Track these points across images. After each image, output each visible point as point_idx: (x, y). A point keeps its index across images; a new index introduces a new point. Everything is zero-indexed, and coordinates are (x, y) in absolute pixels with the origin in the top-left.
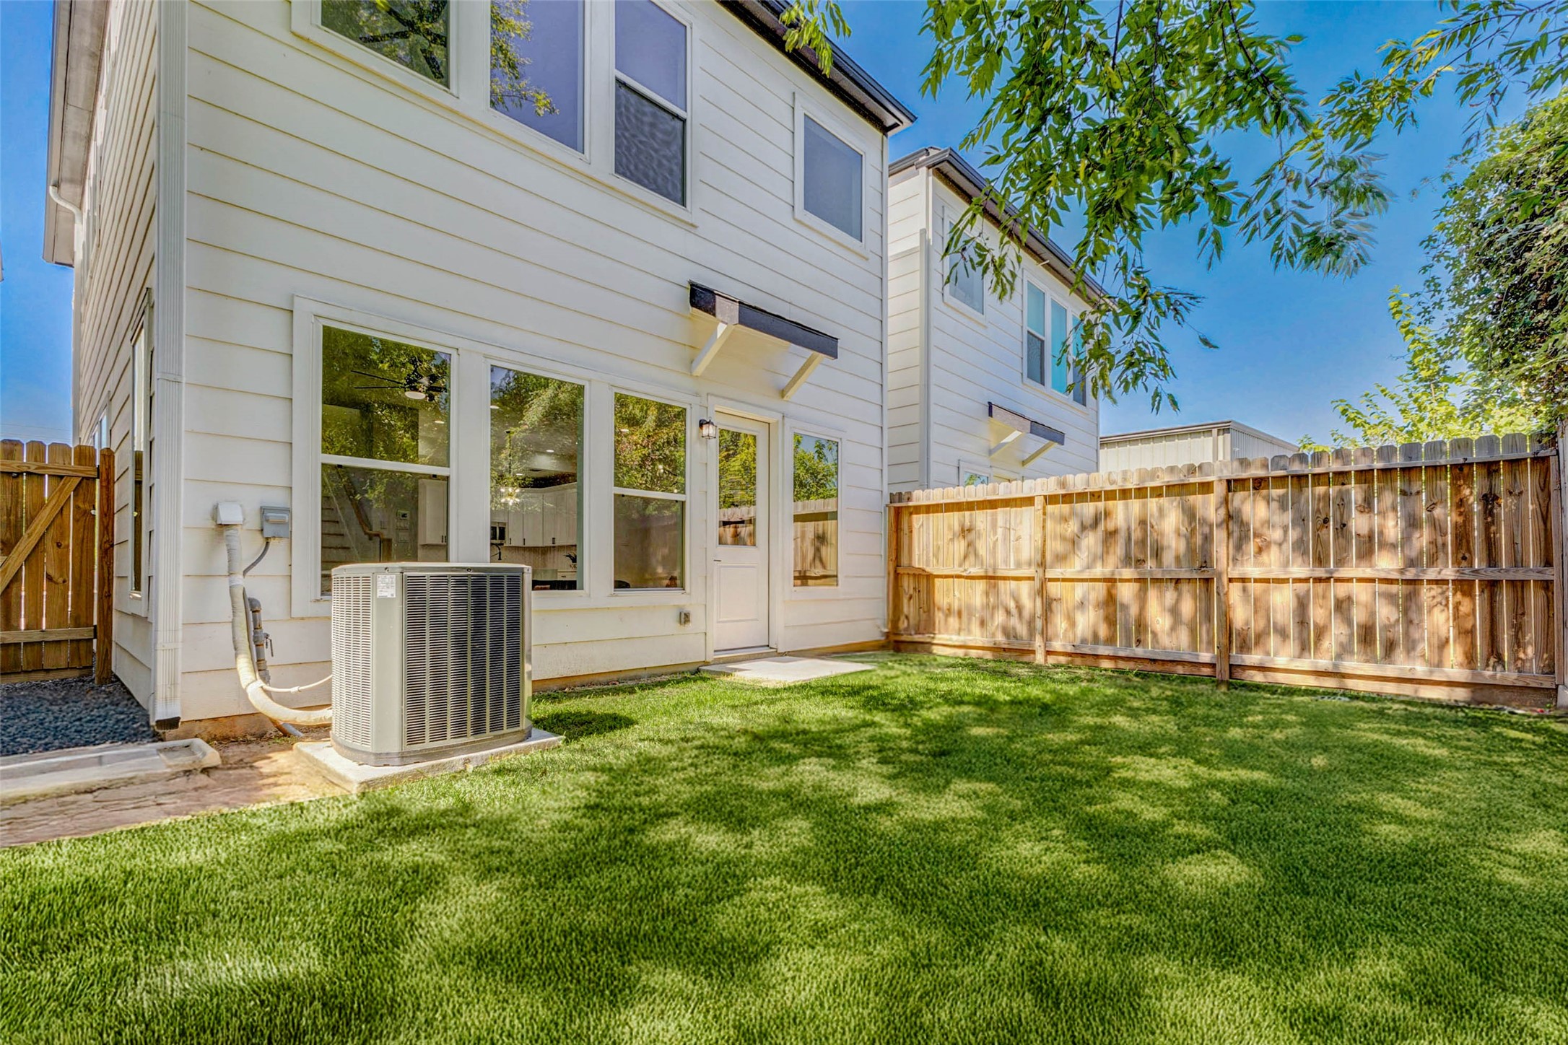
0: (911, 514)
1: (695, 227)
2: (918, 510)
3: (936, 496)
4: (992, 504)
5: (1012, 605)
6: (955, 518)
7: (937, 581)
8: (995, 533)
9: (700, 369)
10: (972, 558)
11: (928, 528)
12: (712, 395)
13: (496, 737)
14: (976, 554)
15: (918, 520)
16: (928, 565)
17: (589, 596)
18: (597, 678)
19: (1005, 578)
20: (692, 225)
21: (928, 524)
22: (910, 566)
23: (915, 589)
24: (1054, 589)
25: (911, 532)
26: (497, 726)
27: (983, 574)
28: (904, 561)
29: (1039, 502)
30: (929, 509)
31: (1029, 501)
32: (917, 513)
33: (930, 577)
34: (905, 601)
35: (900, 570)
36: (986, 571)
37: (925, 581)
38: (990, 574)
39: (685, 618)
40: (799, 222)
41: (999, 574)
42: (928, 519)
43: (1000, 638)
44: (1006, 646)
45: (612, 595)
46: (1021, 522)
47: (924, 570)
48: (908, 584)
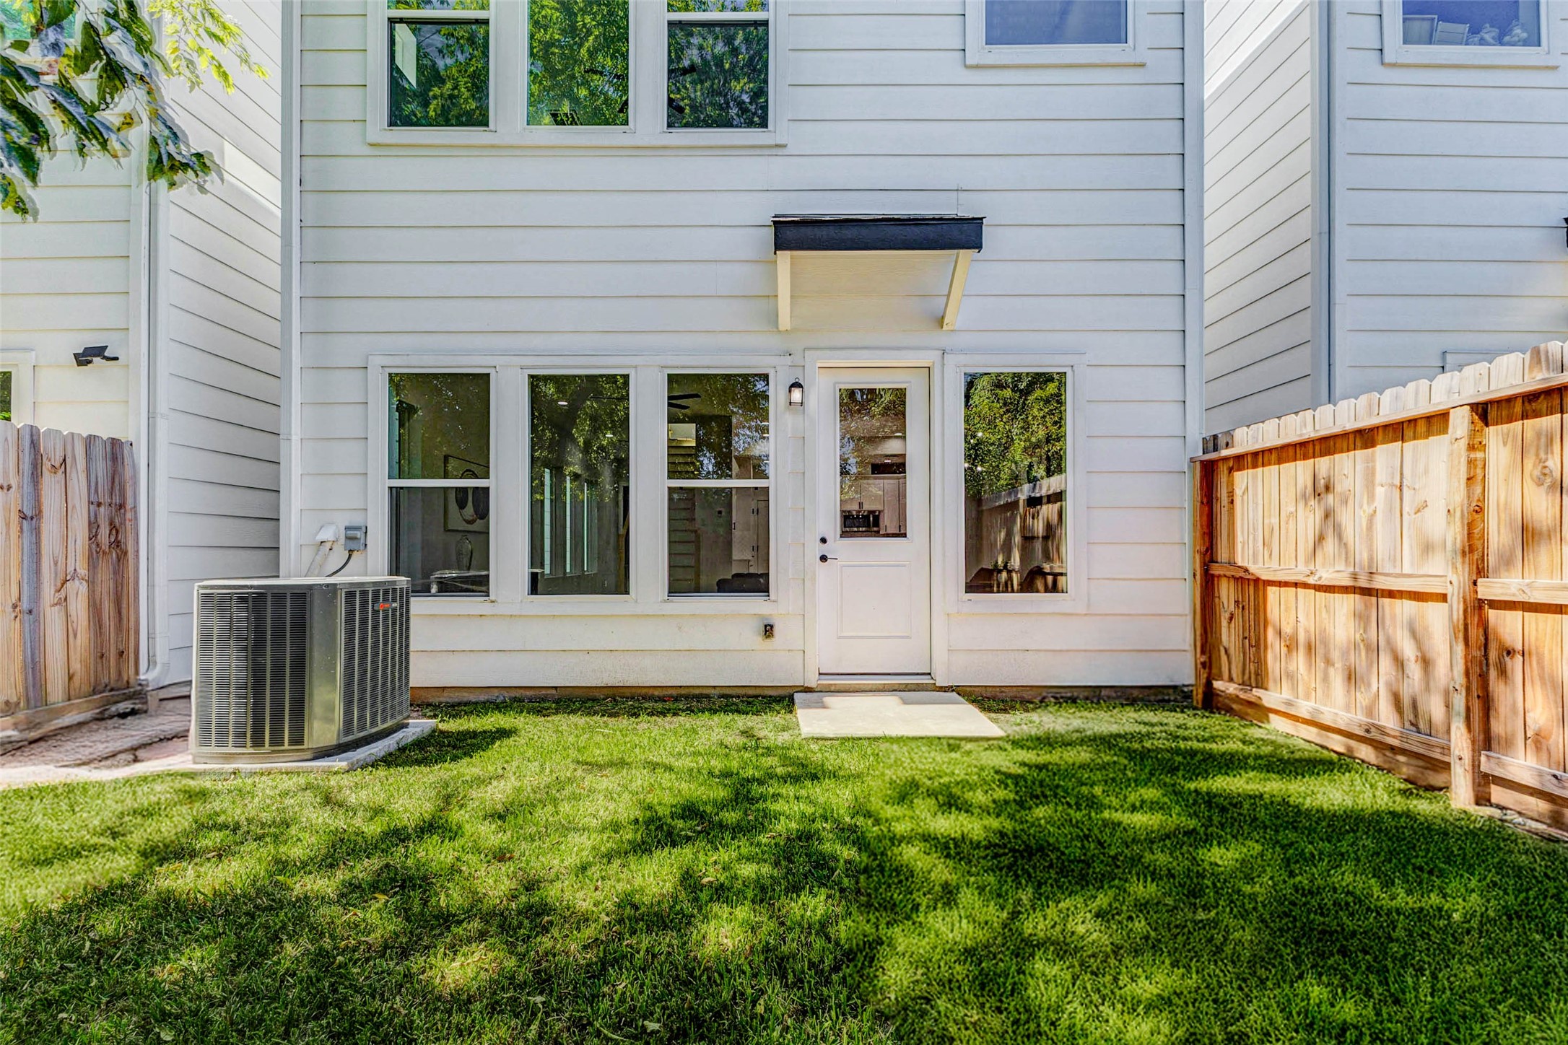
0: (1231, 470)
1: (784, 146)
2: (1240, 462)
3: (1268, 434)
4: (1365, 438)
5: (1409, 651)
6: (1300, 472)
7: (1272, 592)
8: (1371, 497)
9: (785, 321)
10: (1330, 545)
11: (1255, 495)
12: (810, 349)
13: (273, 752)
14: (1340, 536)
15: (1242, 479)
16: (1255, 562)
17: (636, 601)
18: (651, 691)
19: (1391, 594)
20: (777, 146)
21: (1255, 487)
22: (1232, 563)
23: (1237, 602)
24: (1508, 626)
25: (1232, 502)
26: (277, 740)
27: (1347, 582)
28: (1222, 554)
29: (1461, 422)
30: (1257, 458)
31: (1436, 422)
32: (1239, 470)
33: (1259, 584)
34: (1224, 623)
35: (1216, 569)
36: (1355, 576)
37: (1252, 588)
38: (1363, 583)
39: (768, 630)
40: (977, 67)
41: (1381, 583)
42: (1255, 477)
43: (1388, 719)
44: (1395, 742)
45: (665, 601)
46: (1426, 471)
47: (1246, 570)
48: (1226, 593)
